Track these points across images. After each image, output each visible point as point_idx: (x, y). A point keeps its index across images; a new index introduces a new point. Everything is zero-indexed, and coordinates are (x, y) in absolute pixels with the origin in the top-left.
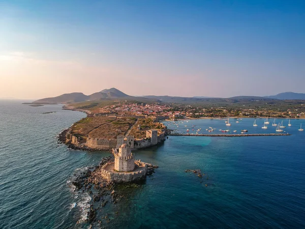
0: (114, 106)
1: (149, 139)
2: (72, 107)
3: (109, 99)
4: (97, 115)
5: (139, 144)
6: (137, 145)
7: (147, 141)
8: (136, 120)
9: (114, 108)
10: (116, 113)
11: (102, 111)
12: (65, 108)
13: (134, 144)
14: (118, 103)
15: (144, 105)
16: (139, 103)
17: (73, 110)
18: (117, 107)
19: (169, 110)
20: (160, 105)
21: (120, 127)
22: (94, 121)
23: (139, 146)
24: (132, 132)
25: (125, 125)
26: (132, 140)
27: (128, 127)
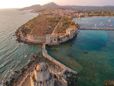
0: (51, 11)
1: (68, 36)
2: (34, 11)
3: (50, 7)
4: (43, 15)
5: (61, 40)
6: (60, 40)
7: (66, 38)
8: (61, 18)
10: (52, 14)
11: (46, 13)
12: (32, 12)
13: (58, 40)
14: (53, 9)
15: (65, 10)
16: (63, 9)
17: (35, 12)
18: (53, 11)
19: (76, 13)
20: (72, 10)
21: (52, 24)
22: (40, 19)
23: (61, 41)
24: (58, 28)
25: (54, 22)
26: (56, 38)
27: (56, 23)
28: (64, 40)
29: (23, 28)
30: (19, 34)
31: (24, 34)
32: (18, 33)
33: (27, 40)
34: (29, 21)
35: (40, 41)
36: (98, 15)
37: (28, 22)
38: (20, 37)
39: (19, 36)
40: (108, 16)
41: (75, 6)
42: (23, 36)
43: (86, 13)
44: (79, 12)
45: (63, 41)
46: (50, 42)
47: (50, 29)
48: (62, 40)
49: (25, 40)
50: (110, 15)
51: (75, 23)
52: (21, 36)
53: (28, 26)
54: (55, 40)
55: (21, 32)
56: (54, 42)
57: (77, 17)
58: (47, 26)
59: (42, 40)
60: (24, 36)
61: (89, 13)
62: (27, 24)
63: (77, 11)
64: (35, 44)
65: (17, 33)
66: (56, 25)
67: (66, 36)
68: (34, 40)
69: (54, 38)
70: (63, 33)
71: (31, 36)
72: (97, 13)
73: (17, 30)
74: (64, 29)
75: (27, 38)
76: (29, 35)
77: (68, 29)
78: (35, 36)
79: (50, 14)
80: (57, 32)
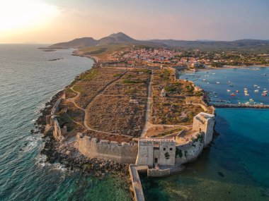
0: (122, 52)
1: (201, 137)
2: (81, 53)
3: (117, 44)
4: (104, 65)
5: (183, 153)
6: (181, 156)
8: (151, 73)
9: (122, 55)
10: (125, 62)
11: (110, 58)
12: (75, 54)
13: (177, 154)
14: (122, 49)
15: (153, 51)
16: (147, 48)
17: (82, 56)
18: (125, 53)
19: (181, 57)
20: (168, 49)
21: (135, 91)
23: (184, 157)
25: (139, 84)
26: (171, 149)
27: (145, 89)
28: (193, 153)
29: (60, 108)
30: (48, 127)
31: (65, 131)
32: (45, 124)
33: (74, 151)
34: (73, 83)
35: (118, 158)
36: (236, 64)
37: (70, 86)
38: (53, 138)
39: (50, 134)
40: (259, 64)
41: (171, 40)
42: (63, 138)
43: (206, 58)
44: (188, 55)
45: (190, 158)
46: (151, 163)
47: (136, 110)
48: (186, 152)
49: (68, 152)
50: (262, 64)
51: (193, 89)
52: (55, 133)
53: (72, 100)
54: (167, 156)
55: (56, 122)
56: (162, 161)
57: (188, 69)
58: (126, 99)
59: (123, 153)
60: (64, 135)
61: (211, 59)
62: (68, 92)
63: (180, 54)
64: (102, 170)
65: (42, 121)
66: (147, 93)
67: (196, 140)
68: (97, 154)
69: (164, 149)
70: (176, 122)
71: (90, 139)
72: (229, 57)
73: (42, 111)
74: (176, 109)
75: (75, 145)
76: (81, 137)
77: (198, 115)
78: (101, 141)
79: (122, 62)
80: (161, 120)
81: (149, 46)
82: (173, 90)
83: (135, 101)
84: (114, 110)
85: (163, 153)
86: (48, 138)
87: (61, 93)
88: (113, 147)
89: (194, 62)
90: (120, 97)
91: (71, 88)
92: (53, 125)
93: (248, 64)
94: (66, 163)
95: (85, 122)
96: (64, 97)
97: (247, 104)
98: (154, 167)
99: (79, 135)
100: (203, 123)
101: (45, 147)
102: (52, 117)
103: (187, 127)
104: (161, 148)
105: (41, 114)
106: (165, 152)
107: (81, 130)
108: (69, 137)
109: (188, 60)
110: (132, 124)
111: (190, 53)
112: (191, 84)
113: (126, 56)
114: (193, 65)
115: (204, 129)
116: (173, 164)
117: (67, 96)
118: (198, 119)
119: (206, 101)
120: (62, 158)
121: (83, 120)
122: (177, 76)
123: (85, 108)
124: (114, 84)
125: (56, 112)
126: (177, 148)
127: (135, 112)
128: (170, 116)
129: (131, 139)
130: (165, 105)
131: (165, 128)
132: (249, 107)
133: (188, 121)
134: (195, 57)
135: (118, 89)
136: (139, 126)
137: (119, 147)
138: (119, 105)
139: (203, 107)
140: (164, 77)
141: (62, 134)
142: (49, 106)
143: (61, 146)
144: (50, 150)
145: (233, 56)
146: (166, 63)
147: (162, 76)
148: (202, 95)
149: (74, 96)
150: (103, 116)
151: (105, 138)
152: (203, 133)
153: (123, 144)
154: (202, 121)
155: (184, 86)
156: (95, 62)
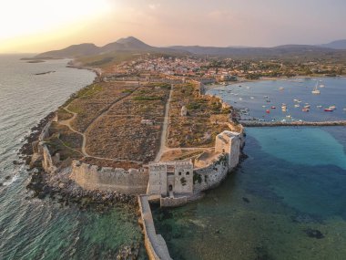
0: (134, 62)
1: (224, 159)
2: (78, 64)
3: (127, 51)
4: (109, 78)
5: (203, 177)
6: (200, 181)
8: (170, 88)
9: (133, 66)
10: (138, 74)
11: (118, 70)
12: (70, 66)
13: (195, 179)
14: (136, 57)
15: (173, 60)
16: (166, 57)
17: (80, 68)
18: (137, 64)
19: (208, 67)
20: (193, 58)
21: (149, 110)
22: (103, 93)
23: (203, 182)
24: (173, 125)
25: (155, 102)
26: (188, 173)
27: (162, 107)
28: (215, 177)
29: (51, 133)
30: (35, 157)
31: (58, 160)
32: (32, 153)
33: (70, 182)
34: (68, 102)
35: (125, 188)
36: (275, 75)
37: (64, 106)
38: (42, 170)
39: (38, 164)
40: (303, 75)
41: (197, 46)
42: (55, 168)
43: (239, 69)
44: (217, 66)
45: (211, 184)
46: (164, 191)
47: (149, 131)
48: (206, 177)
49: (61, 185)
50: (307, 74)
51: (220, 105)
53: (67, 123)
55: (45, 149)
56: (178, 188)
57: (216, 83)
58: (136, 120)
59: (131, 182)
60: (57, 165)
61: (246, 69)
62: (61, 113)
63: (208, 64)
64: (106, 203)
65: (28, 149)
66: (164, 112)
67: (218, 163)
68: (99, 185)
69: (180, 174)
70: (198, 145)
71: (89, 167)
72: (267, 67)
73: (26, 138)
74: (198, 130)
75: (71, 177)
76: (78, 166)
77: (221, 134)
78: (104, 168)
79: (132, 75)
80: (179, 143)
81: (168, 55)
82: (196, 108)
83: (148, 122)
84: (121, 133)
85: (178, 179)
86: (36, 170)
87: (52, 115)
88: (118, 174)
89: (224, 73)
90: (129, 117)
91: (66, 108)
92: (42, 153)
93: (289, 75)
94: (60, 197)
95: (84, 149)
96: (56, 119)
97: (283, 121)
98: (168, 195)
99: (75, 163)
100: (227, 143)
101: (33, 180)
102: (41, 143)
103: (209, 150)
104: (176, 172)
105: (26, 142)
106: (181, 177)
107: (78, 157)
108: (63, 167)
109: (217, 71)
110: (143, 148)
111: (220, 63)
112: (218, 100)
113: (138, 67)
114: (222, 77)
115: (228, 150)
116: (191, 191)
117: (59, 118)
118: (220, 138)
119: (234, 120)
120: (54, 193)
121: (81, 146)
122: (203, 91)
123: (83, 132)
124: (122, 101)
125: (45, 137)
126: (194, 172)
127: (148, 134)
128: (190, 138)
129: (141, 166)
130: (185, 125)
131: (183, 151)
132: (286, 125)
133: (211, 142)
134: (227, 67)
135: (127, 108)
136: (152, 151)
137: (125, 175)
138: (127, 127)
139: (230, 126)
140: (186, 92)
141: (54, 164)
142: (36, 131)
143: (53, 178)
144: (39, 184)
145: (272, 66)
146: (190, 76)
147: (183, 91)
148: (230, 112)
149: (68, 118)
150: (106, 141)
151: (109, 166)
152: (227, 154)
153: (130, 170)
154: (225, 141)
155: (210, 103)
156: (98, 75)
